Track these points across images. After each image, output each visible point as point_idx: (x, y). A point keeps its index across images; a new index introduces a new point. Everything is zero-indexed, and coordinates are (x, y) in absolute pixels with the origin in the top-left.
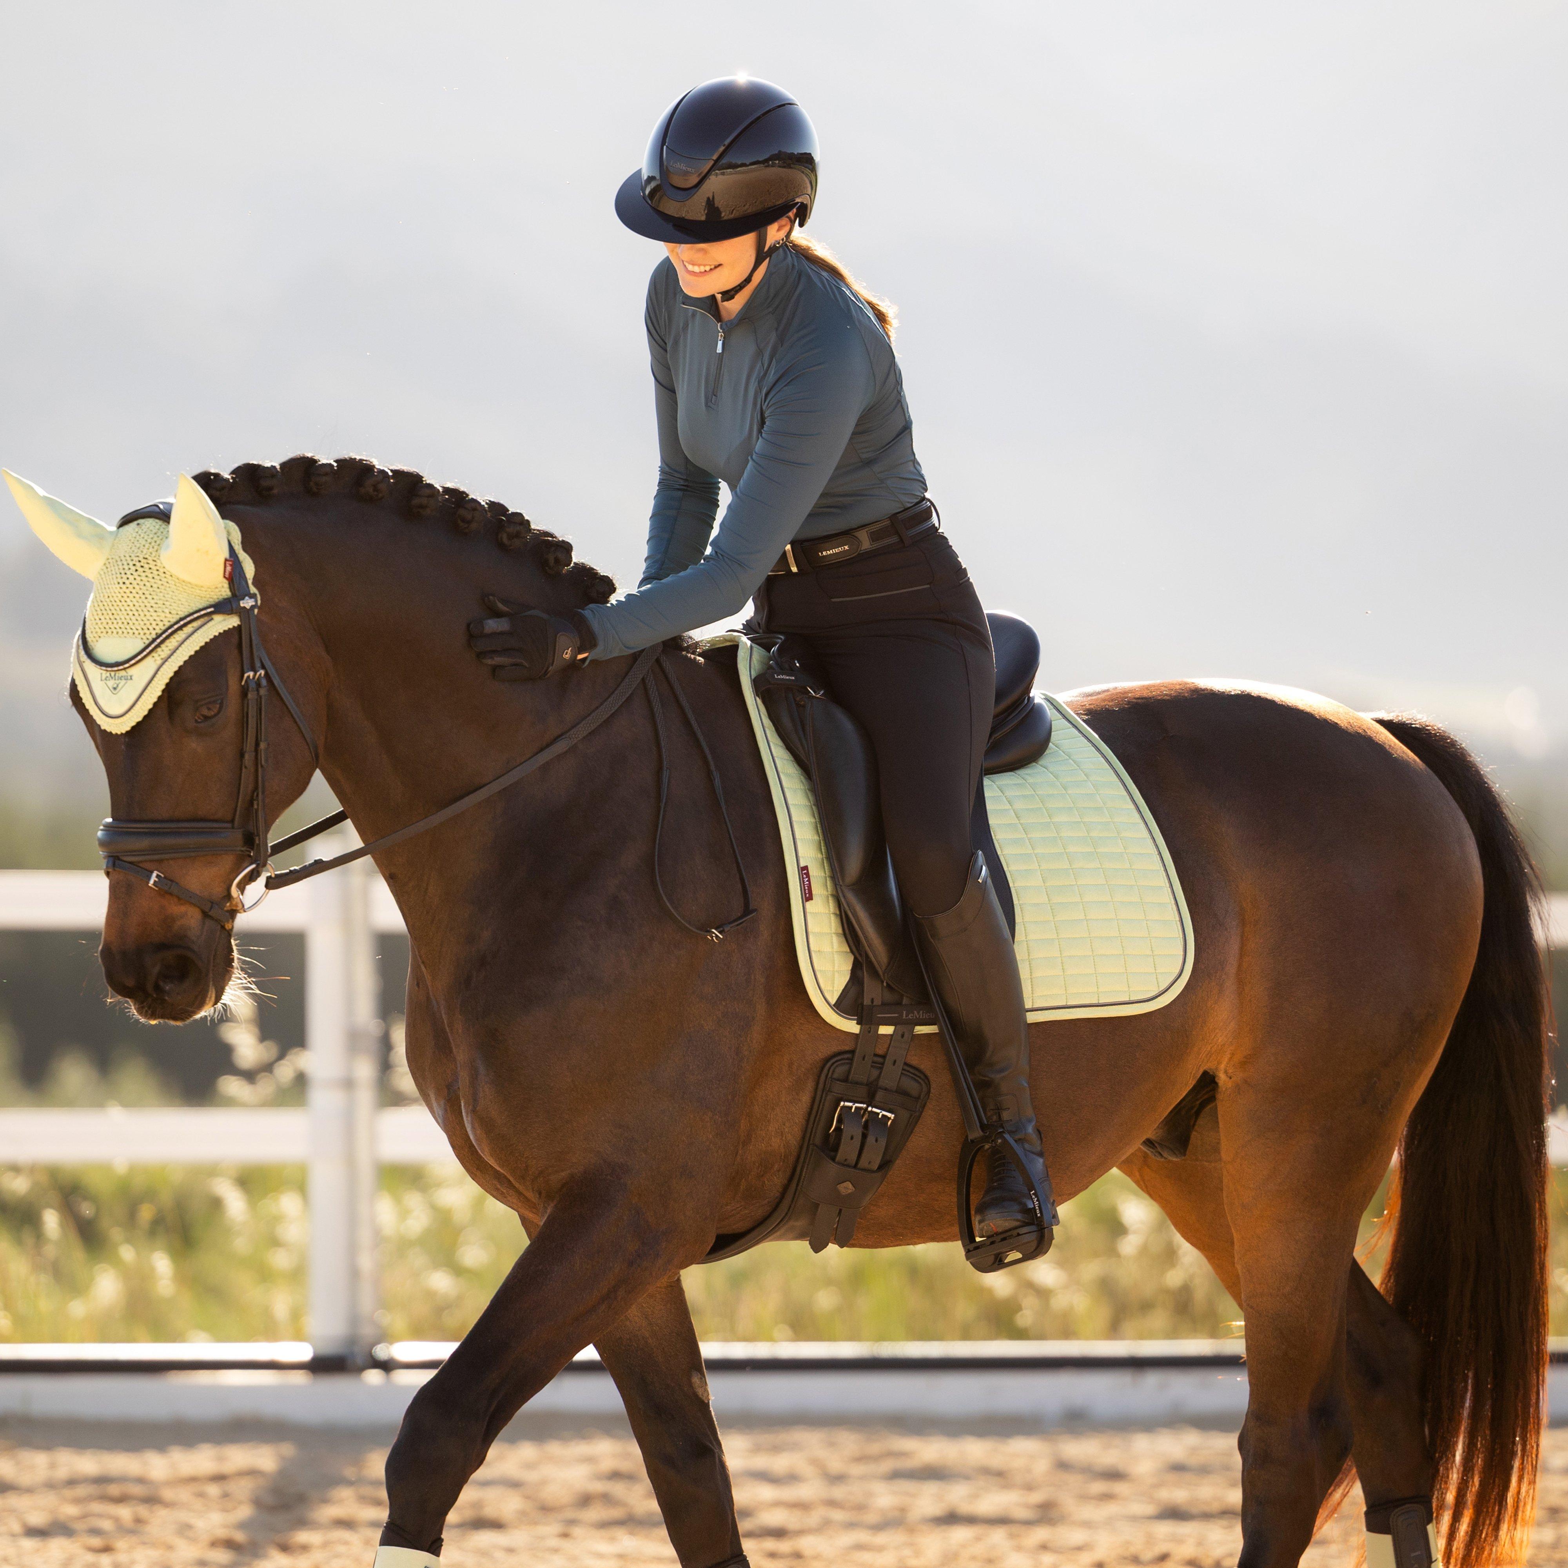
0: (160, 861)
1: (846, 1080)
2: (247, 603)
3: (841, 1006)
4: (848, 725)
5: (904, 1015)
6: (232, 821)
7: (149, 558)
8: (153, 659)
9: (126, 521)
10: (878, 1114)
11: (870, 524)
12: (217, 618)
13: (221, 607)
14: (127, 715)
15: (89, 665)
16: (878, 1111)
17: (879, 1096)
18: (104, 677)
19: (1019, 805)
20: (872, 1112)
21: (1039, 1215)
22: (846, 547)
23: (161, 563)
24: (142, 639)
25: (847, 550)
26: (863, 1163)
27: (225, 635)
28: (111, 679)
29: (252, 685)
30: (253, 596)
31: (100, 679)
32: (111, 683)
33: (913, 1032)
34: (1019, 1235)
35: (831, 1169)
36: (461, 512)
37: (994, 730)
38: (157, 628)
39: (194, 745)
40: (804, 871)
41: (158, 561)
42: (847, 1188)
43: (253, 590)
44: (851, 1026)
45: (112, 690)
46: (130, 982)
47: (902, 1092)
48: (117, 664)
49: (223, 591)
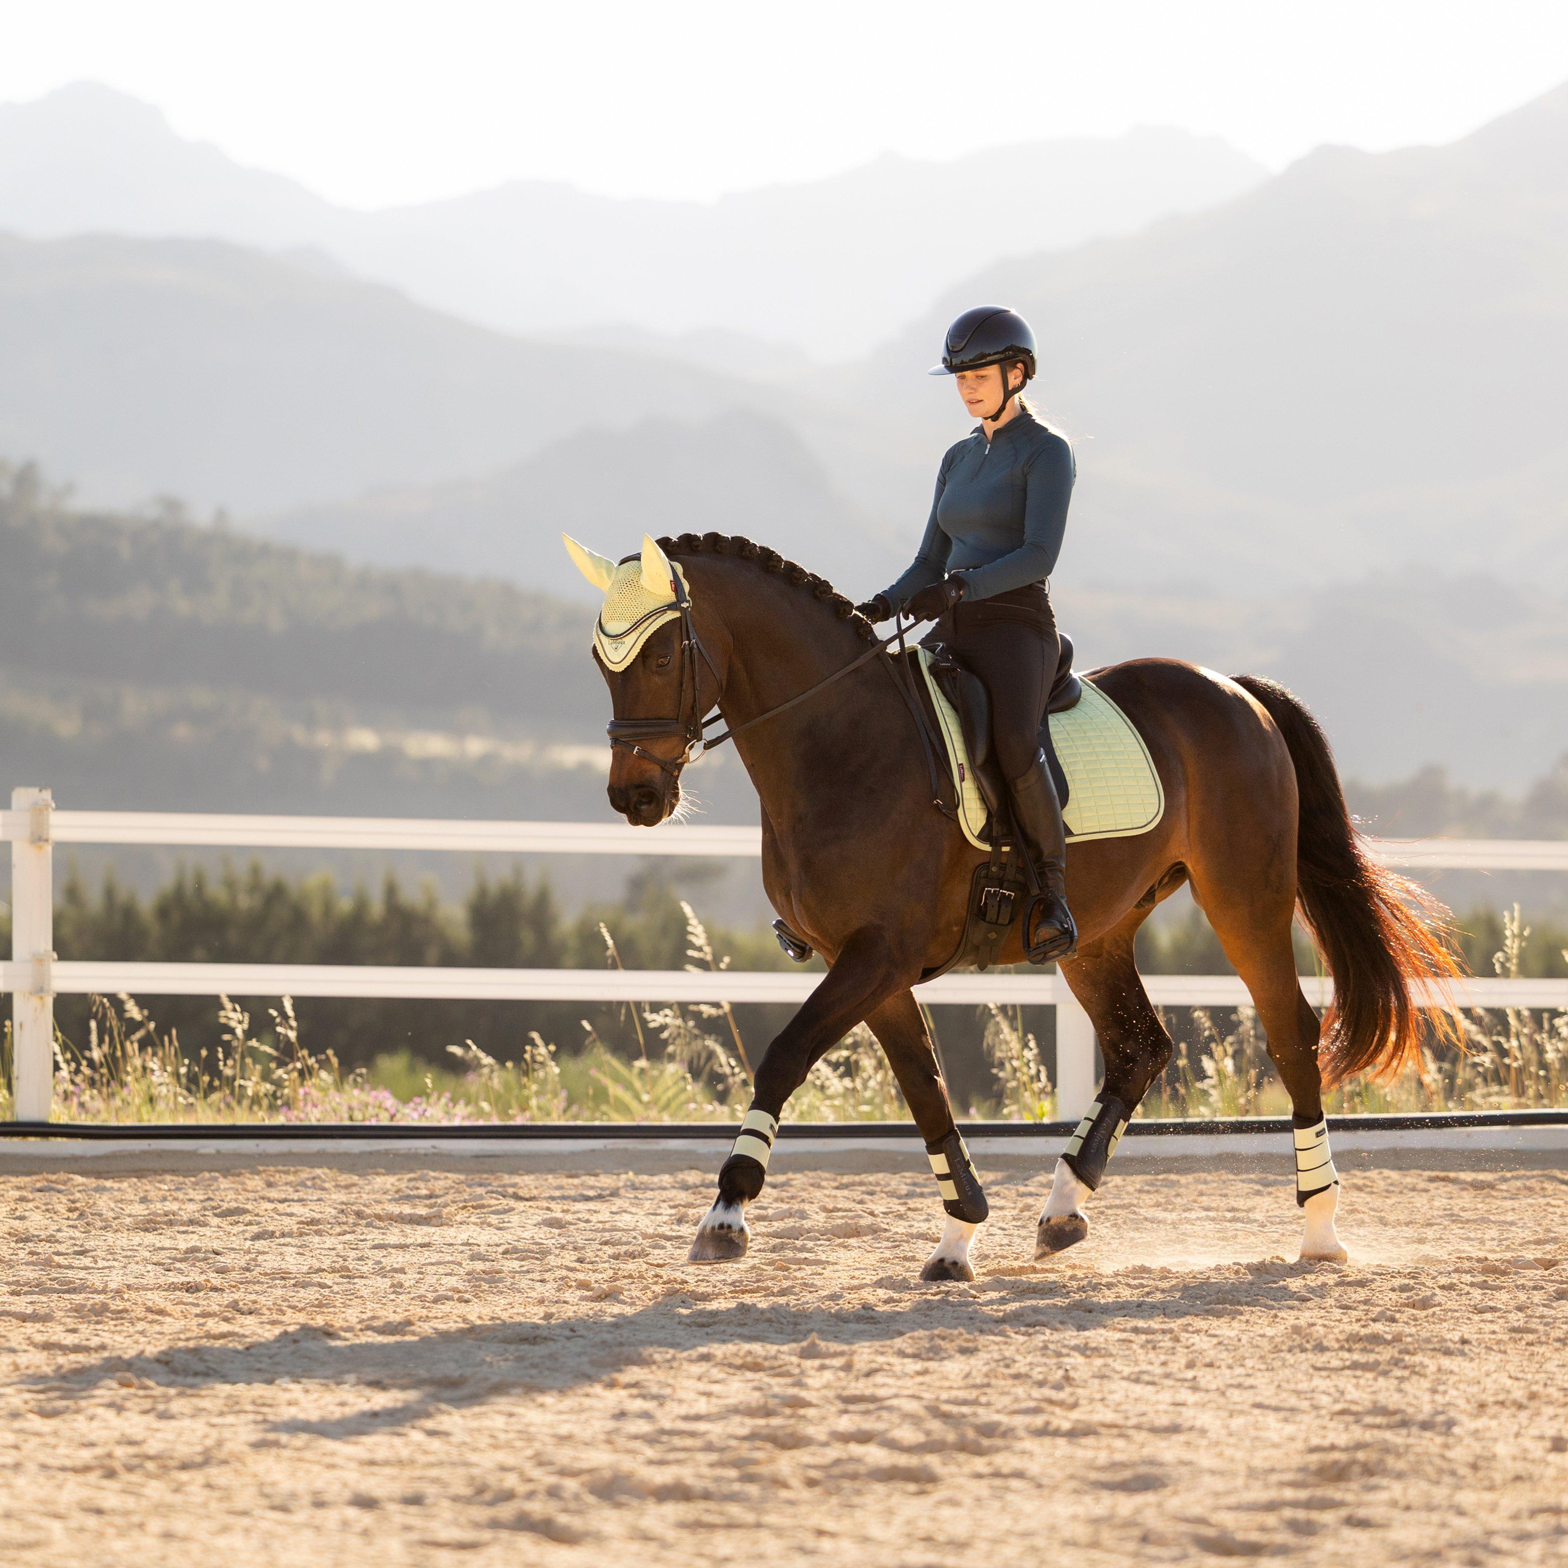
0: (640, 741)
2: (685, 605)
3: (981, 837)
4: (979, 684)
6: (677, 720)
9: (623, 562)
10: (1006, 894)
12: (669, 612)
13: (671, 607)
15: (602, 636)
16: (1005, 892)
17: (1005, 885)
18: (610, 642)
19: (1068, 728)
20: (1002, 892)
21: (1071, 930)
23: (640, 583)
24: (630, 622)
26: (1000, 921)
27: (672, 622)
28: (614, 643)
29: (687, 648)
30: (688, 601)
31: (608, 644)
32: (614, 646)
35: (983, 925)
37: (1053, 690)
39: (657, 679)
40: (960, 766)
41: (638, 582)
42: (993, 936)
43: (688, 598)
44: (987, 848)
45: (615, 649)
46: (623, 805)
47: (1018, 881)
49: (671, 597)
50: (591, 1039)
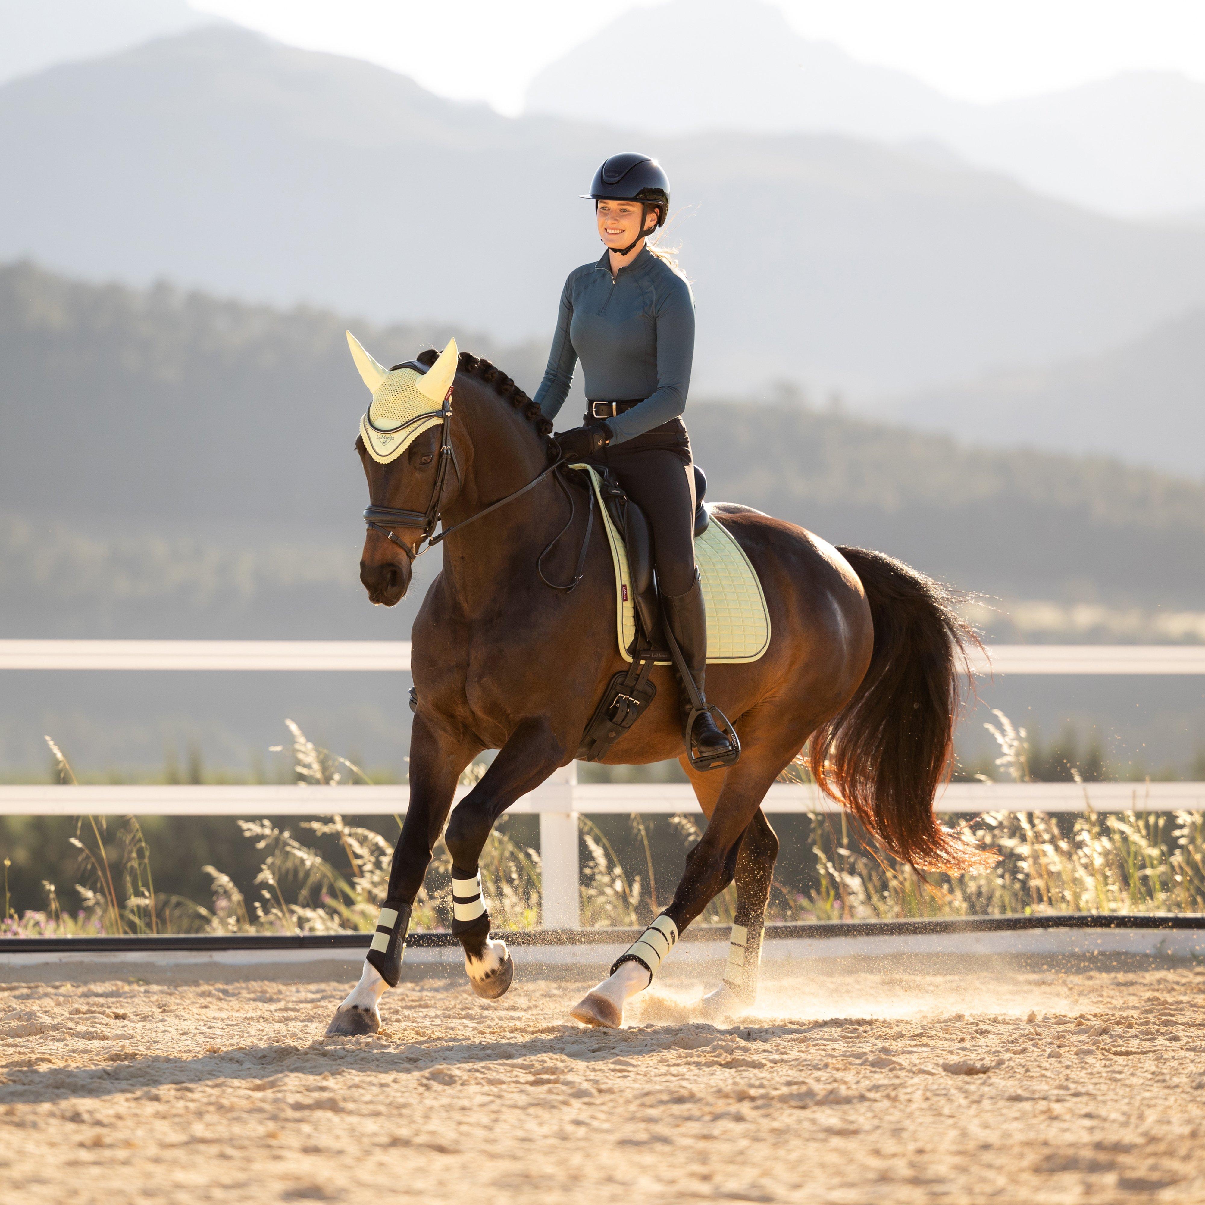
0: (394, 528)
2: (448, 414)
3: (629, 651)
5: (651, 656)
6: (425, 514)
9: (395, 369)
12: (435, 418)
13: (437, 414)
15: (371, 431)
17: (635, 693)
18: (378, 436)
20: (631, 700)
23: (416, 388)
24: (401, 421)
26: (624, 724)
27: (437, 426)
28: (382, 437)
29: (445, 452)
30: (450, 411)
31: (376, 437)
32: (383, 440)
33: (654, 664)
35: (609, 725)
36: (517, 397)
39: (418, 475)
40: (624, 586)
41: (414, 387)
42: (612, 735)
43: (451, 409)
44: (629, 659)
45: (383, 443)
47: (645, 692)
49: (439, 407)
50: (84, 855)
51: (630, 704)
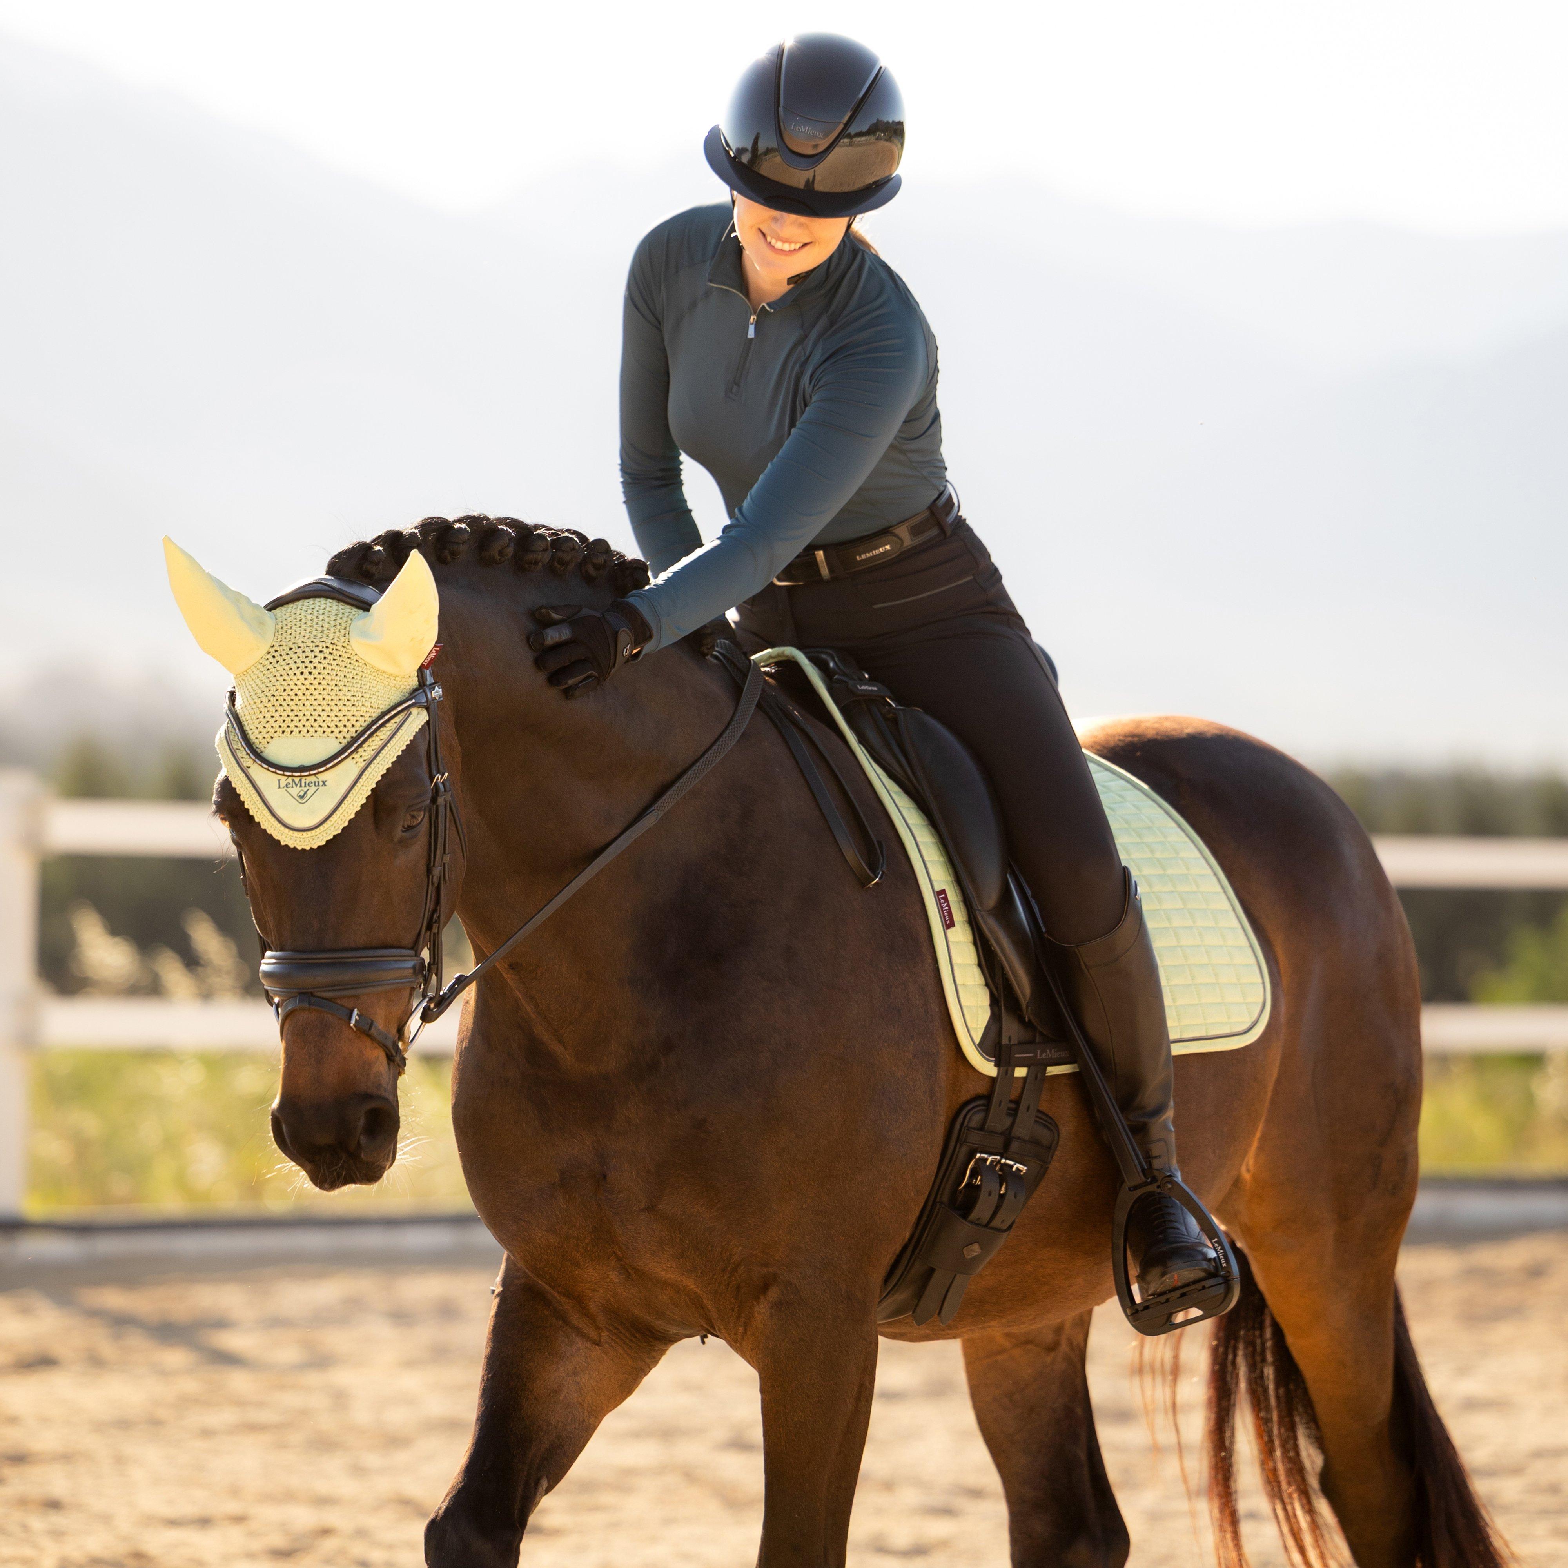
1: (981, 1128)
5: (1039, 1056)
7: (338, 643)
8: (355, 761)
10: (1012, 1166)
11: (910, 518)
14: (321, 828)
16: (1012, 1163)
17: (1015, 1146)
18: (283, 784)
20: (1005, 1164)
21: (1224, 1265)
22: (888, 547)
23: (353, 650)
24: (336, 737)
25: (888, 550)
26: (996, 1222)
28: (294, 785)
31: (278, 787)
32: (295, 791)
33: (1045, 1073)
34: (1204, 1288)
35: (964, 1228)
38: (357, 725)
39: (400, 857)
40: (941, 897)
41: (348, 647)
44: (988, 1068)
45: (298, 799)
47: (1035, 1142)
48: (302, 769)
51: (1006, 1174)
